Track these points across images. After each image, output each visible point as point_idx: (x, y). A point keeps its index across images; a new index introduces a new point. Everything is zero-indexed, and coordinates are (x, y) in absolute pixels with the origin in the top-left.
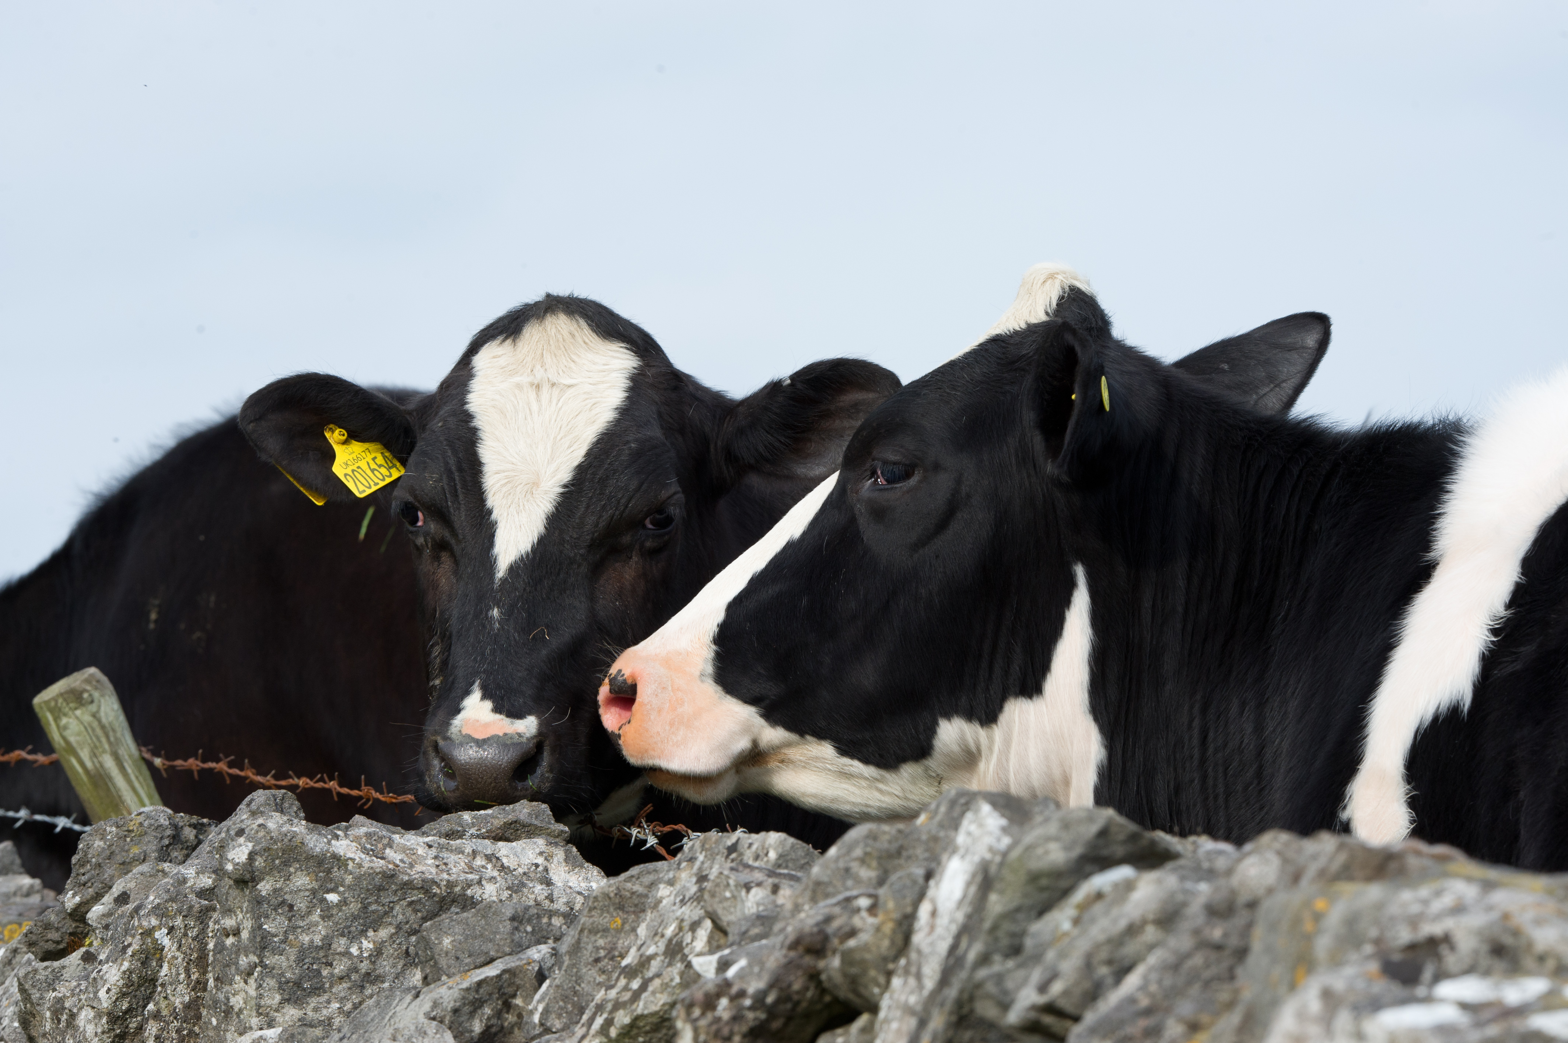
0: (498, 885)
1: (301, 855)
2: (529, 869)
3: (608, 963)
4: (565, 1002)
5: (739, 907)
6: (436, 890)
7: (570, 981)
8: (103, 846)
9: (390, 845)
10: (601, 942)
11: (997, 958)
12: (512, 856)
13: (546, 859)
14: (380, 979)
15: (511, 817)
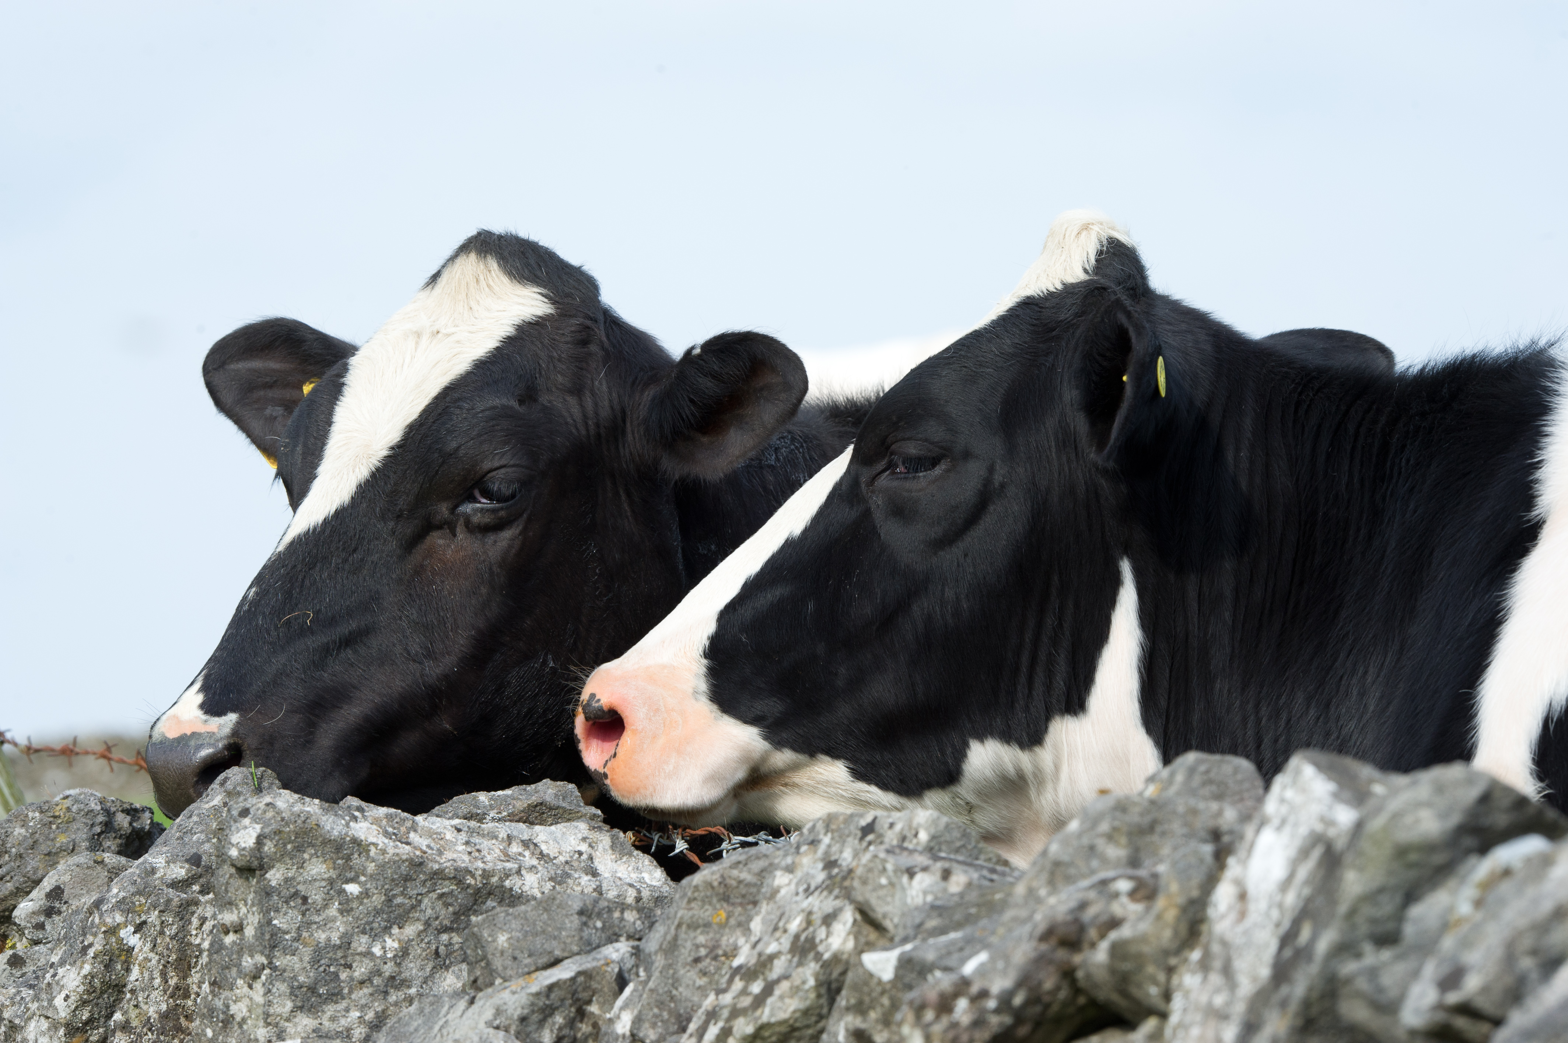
0: (539, 875)
1: (317, 839)
2: (571, 857)
3: (710, 964)
4: (660, 1009)
5: (898, 896)
6: (470, 880)
7: (666, 984)
8: (24, 834)
9: (414, 828)
10: (701, 939)
11: (1368, 948)
12: (551, 842)
13: (590, 846)
14: (405, 983)
15: (534, 799)
